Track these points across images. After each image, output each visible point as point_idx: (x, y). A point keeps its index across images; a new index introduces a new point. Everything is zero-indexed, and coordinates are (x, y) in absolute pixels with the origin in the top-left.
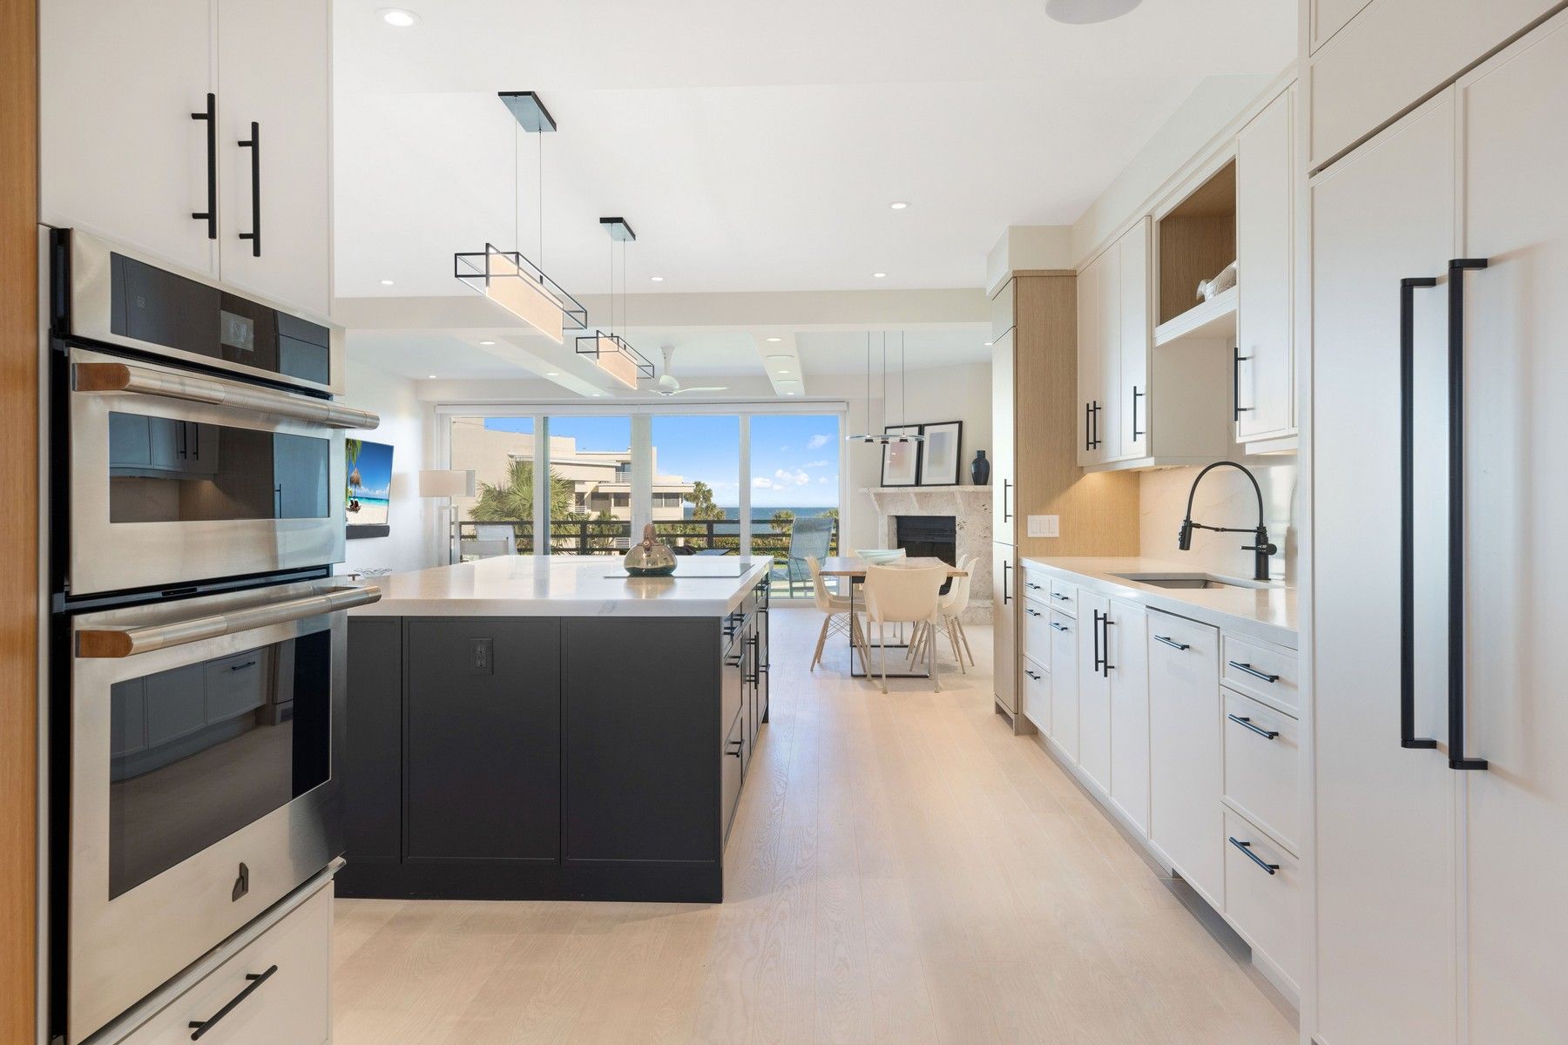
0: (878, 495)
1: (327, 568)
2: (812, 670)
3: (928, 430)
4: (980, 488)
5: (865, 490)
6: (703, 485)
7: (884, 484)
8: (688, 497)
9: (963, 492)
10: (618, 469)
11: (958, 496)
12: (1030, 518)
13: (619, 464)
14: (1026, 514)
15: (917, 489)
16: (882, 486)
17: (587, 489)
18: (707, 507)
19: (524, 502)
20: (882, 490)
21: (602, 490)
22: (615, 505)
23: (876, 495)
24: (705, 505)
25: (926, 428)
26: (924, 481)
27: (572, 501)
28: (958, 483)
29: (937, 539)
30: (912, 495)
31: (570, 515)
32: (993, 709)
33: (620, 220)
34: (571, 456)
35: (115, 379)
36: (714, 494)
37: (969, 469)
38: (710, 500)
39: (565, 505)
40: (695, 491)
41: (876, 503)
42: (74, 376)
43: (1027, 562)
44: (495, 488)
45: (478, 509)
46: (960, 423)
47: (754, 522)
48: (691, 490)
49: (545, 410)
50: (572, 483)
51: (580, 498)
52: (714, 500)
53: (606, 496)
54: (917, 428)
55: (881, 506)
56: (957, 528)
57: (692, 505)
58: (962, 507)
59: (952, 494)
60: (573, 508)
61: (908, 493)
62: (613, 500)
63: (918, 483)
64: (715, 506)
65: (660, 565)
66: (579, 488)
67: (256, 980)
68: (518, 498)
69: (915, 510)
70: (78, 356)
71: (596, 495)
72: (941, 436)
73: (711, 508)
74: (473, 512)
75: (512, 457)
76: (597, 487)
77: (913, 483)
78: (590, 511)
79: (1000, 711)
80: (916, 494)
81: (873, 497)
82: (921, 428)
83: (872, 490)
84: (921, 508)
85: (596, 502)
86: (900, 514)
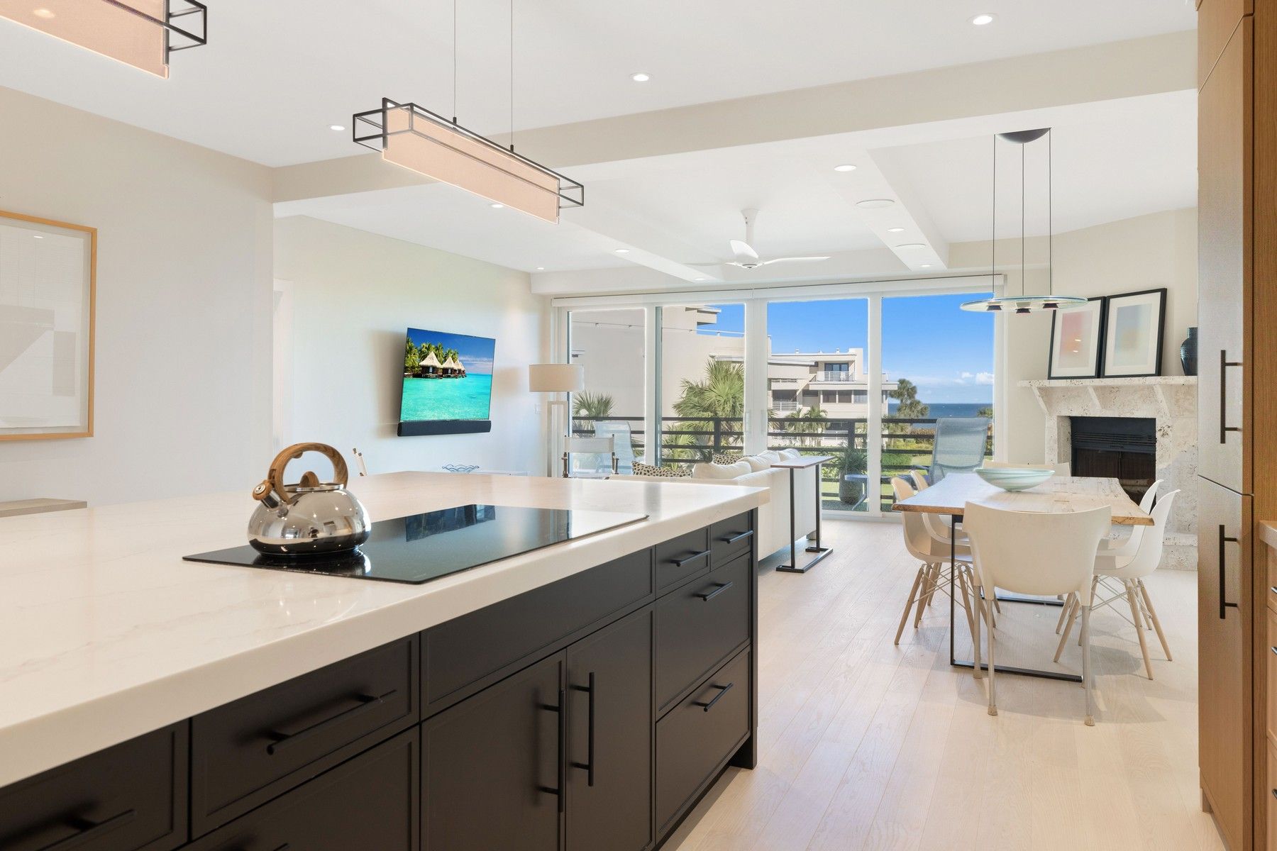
2: (897, 643)
3: (1114, 304)
4: (1191, 379)
5: (1026, 383)
6: (908, 382)
7: (1053, 374)
8: (893, 394)
9: (1166, 385)
10: (826, 369)
11: (1159, 391)
13: (813, 363)
15: (1098, 382)
16: (1050, 378)
17: (799, 387)
18: (911, 404)
19: (718, 398)
20: (1047, 383)
21: (812, 388)
22: (824, 401)
23: (1040, 389)
24: (909, 402)
25: (1112, 301)
26: (1109, 370)
28: (1159, 372)
29: (1128, 449)
30: (1091, 391)
36: (918, 391)
37: (1175, 353)
38: (914, 397)
40: (899, 388)
41: (1041, 399)
44: (697, 386)
45: (684, 403)
46: (1164, 292)
48: (895, 388)
49: (657, 299)
52: (917, 397)
53: (815, 393)
54: (1099, 302)
55: (1049, 403)
56: (1158, 435)
57: (896, 401)
58: (1164, 405)
59: (1151, 388)
61: (1086, 387)
62: (822, 396)
63: (1100, 373)
64: (918, 402)
68: (713, 394)
69: (1095, 409)
71: (807, 392)
72: (1135, 310)
73: (915, 404)
74: (677, 407)
75: (713, 357)
76: (808, 385)
77: (1093, 373)
78: (801, 406)
80: (1096, 389)
81: (1037, 392)
82: (1105, 302)
83: (1036, 384)
84: (1104, 406)
85: (808, 398)
86: (1075, 414)
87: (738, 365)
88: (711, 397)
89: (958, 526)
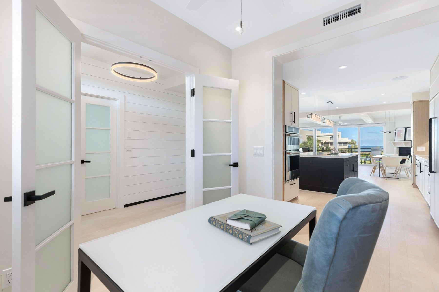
0: (393, 143)
1: (298, 150)
3: (408, 129)
5: (390, 142)
6: (354, 141)
7: (395, 140)
8: (349, 143)
10: (331, 137)
12: (417, 147)
13: (331, 136)
14: (416, 147)
16: (395, 141)
17: (324, 142)
19: (310, 144)
20: (394, 142)
21: (327, 142)
22: (330, 145)
24: (354, 145)
26: (406, 140)
27: (320, 144)
29: (407, 152)
30: (403, 143)
31: (320, 147)
32: (411, 184)
33: (330, 102)
34: (320, 135)
35: (289, 135)
36: (356, 143)
39: (319, 145)
40: (351, 142)
41: (393, 145)
42: (286, 135)
43: (416, 155)
44: (305, 142)
47: (361, 148)
50: (320, 140)
51: (322, 143)
53: (328, 143)
55: (395, 145)
56: (411, 150)
57: (350, 145)
60: (320, 146)
63: (405, 140)
65: (336, 153)
66: (321, 141)
67: (294, 184)
69: (404, 146)
70: (287, 134)
71: (325, 143)
73: (356, 146)
75: (307, 135)
76: (326, 141)
78: (324, 146)
79: (412, 184)
80: (404, 143)
81: (392, 143)
82: (406, 128)
83: (392, 142)
84: (406, 145)
85: (326, 144)
86: (400, 147)
87: (312, 137)
88: (308, 144)
89: (381, 160)
